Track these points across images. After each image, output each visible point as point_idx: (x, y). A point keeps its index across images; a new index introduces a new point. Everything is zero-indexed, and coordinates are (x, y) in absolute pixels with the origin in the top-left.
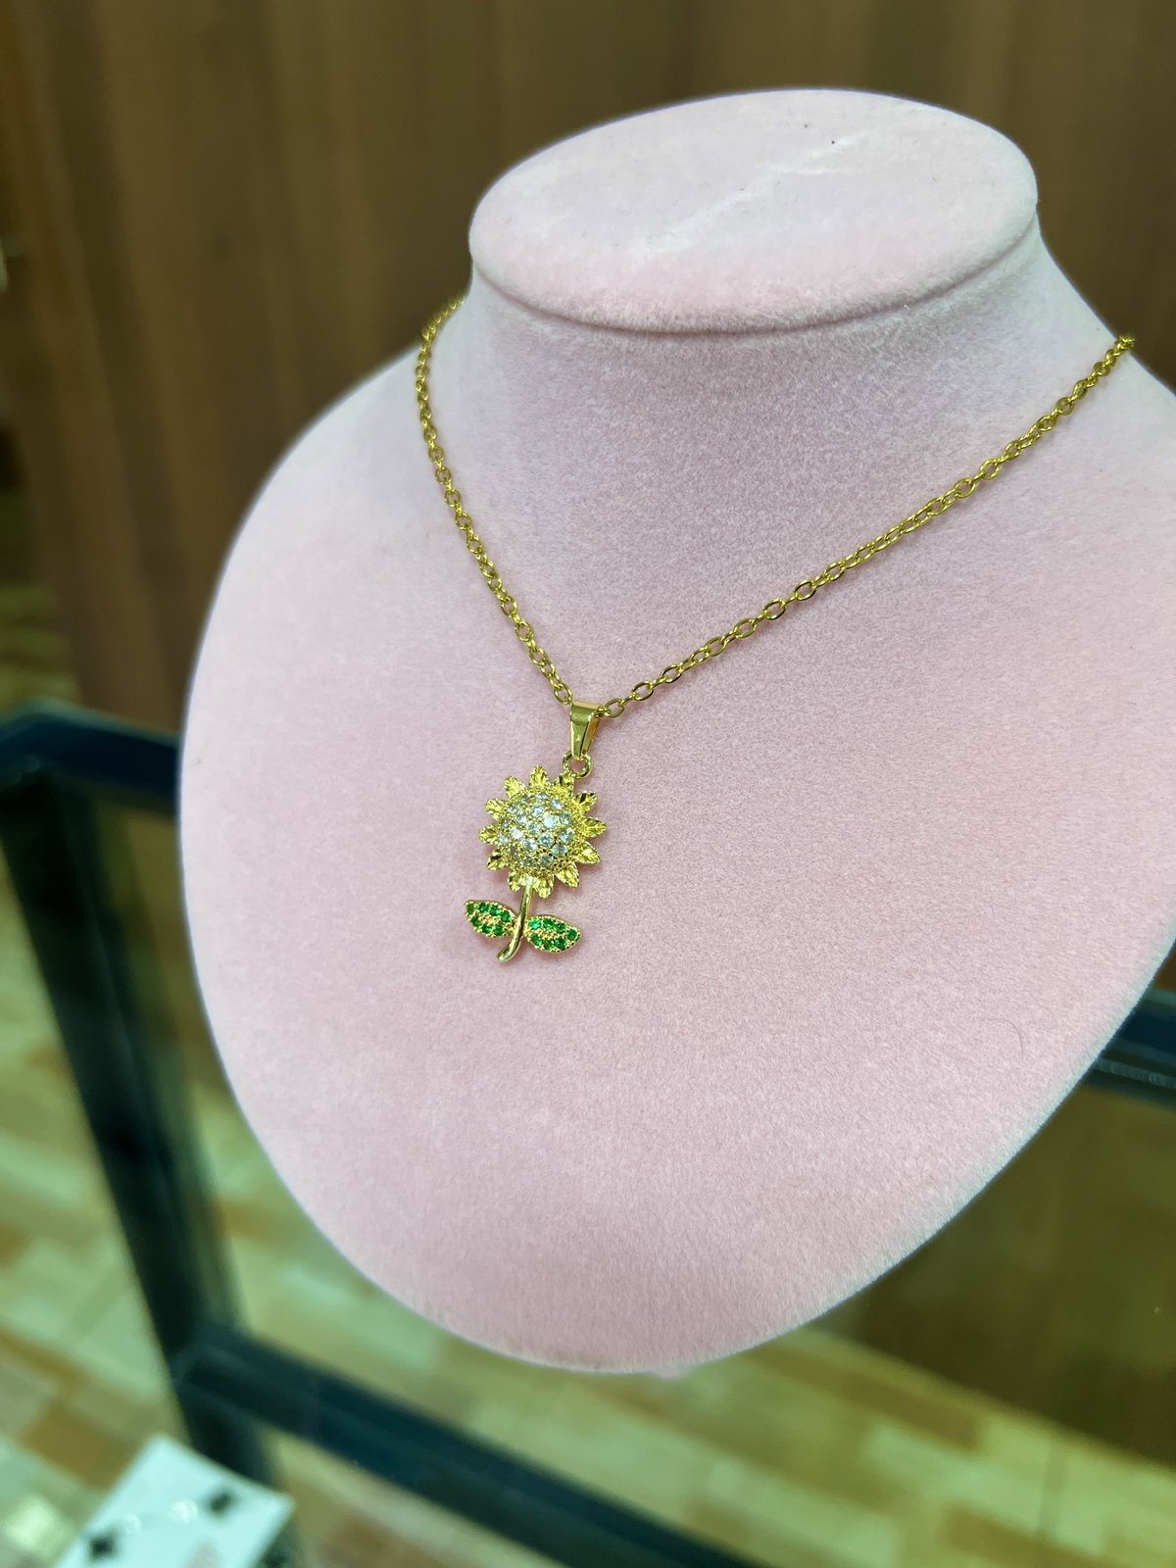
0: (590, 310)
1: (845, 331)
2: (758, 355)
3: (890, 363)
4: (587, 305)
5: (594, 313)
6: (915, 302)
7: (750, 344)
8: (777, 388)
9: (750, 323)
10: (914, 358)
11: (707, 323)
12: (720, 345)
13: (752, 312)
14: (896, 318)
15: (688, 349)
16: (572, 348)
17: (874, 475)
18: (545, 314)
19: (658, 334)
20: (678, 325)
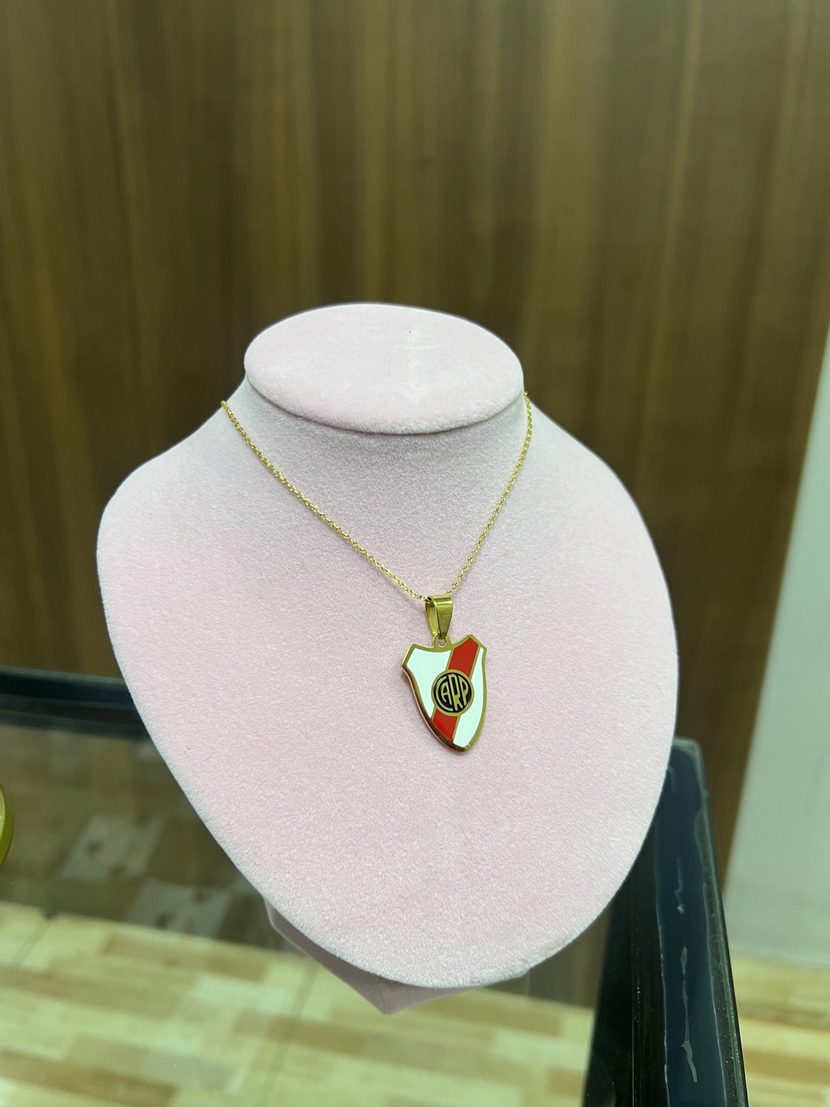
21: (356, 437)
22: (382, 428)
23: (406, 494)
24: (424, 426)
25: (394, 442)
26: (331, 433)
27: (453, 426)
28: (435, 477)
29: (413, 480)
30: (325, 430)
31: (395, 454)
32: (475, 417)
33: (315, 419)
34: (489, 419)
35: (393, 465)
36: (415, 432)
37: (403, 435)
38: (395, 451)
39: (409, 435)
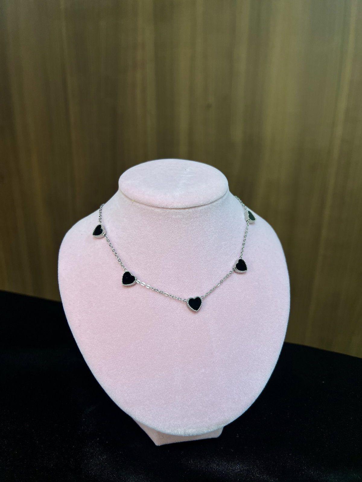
0: (171, 206)
1: (215, 204)
2: (202, 210)
4: (170, 205)
5: (172, 207)
7: (201, 208)
8: (205, 215)
9: (202, 205)
11: (194, 206)
12: (196, 209)
13: (202, 202)
14: (221, 200)
15: (190, 210)
16: (166, 213)
17: (221, 228)
18: (158, 208)
19: (185, 209)
20: (189, 207)
21: (153, 209)
23: (173, 232)
25: (168, 211)
26: (144, 206)
27: (192, 206)
28: (185, 226)
29: (176, 226)
30: (142, 206)
31: (168, 216)
32: (202, 203)
33: (138, 202)
34: (208, 204)
35: (168, 220)
36: (176, 208)
37: (172, 209)
38: (168, 215)
39: (174, 209)
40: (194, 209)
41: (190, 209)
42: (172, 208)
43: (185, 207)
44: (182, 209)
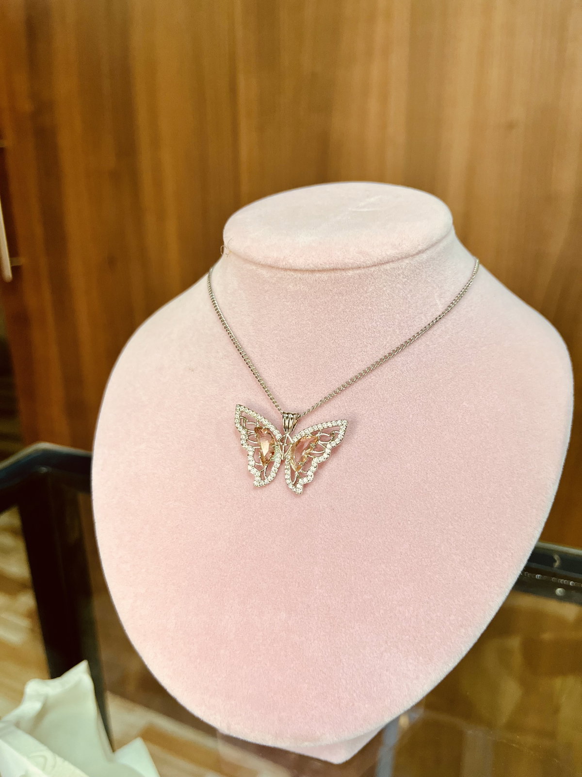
3: (406, 280)
6: (413, 256)
7: (350, 273)
8: (362, 290)
9: (350, 265)
10: (414, 277)
13: (352, 261)
15: (325, 276)
16: (275, 279)
19: (313, 271)
20: (321, 268)
22: (269, 261)
24: (300, 263)
25: (279, 273)
27: (327, 266)
34: (367, 267)
36: (293, 267)
37: (286, 270)
39: (290, 270)
40: (333, 275)
41: (325, 273)
42: (286, 267)
43: (312, 266)
44: (307, 270)
